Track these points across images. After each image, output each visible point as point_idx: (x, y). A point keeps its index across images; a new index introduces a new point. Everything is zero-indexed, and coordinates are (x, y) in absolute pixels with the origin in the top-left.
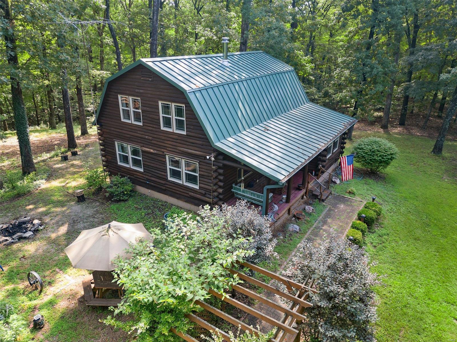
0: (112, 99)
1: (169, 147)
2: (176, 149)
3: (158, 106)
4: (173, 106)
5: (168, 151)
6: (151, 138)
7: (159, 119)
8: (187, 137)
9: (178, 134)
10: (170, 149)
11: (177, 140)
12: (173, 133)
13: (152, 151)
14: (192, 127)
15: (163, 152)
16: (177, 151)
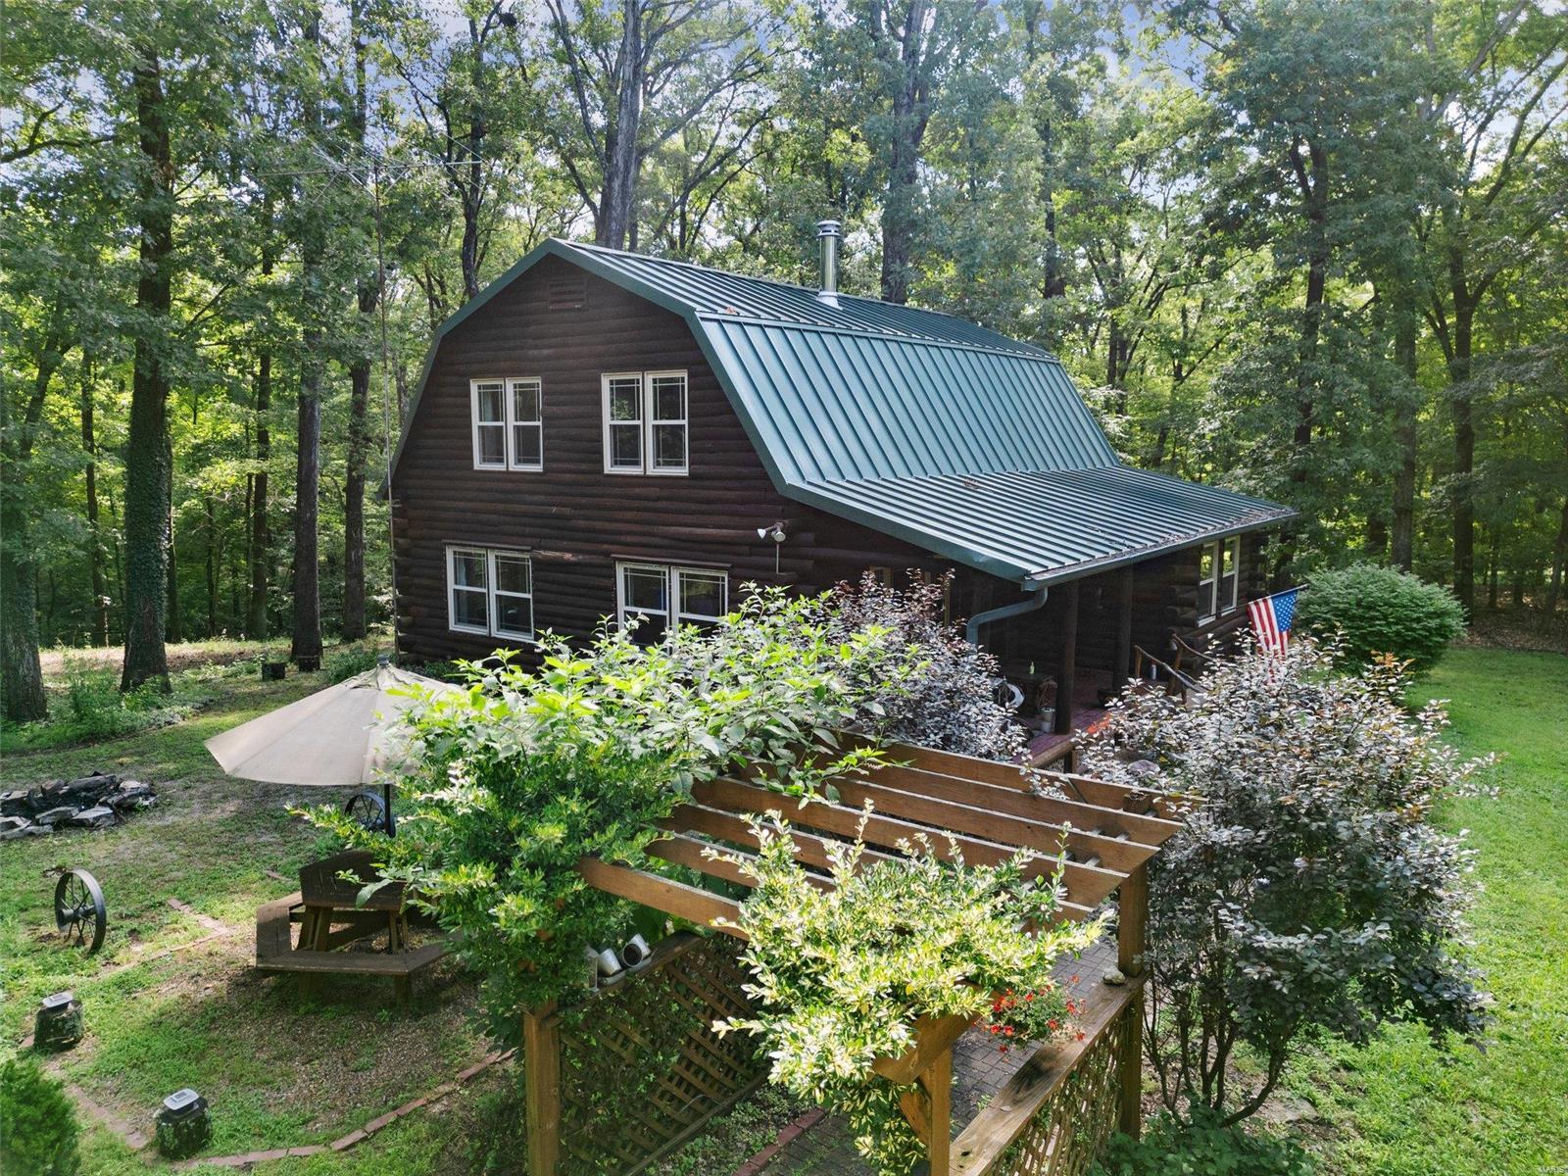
0: (448, 400)
1: (629, 533)
2: (654, 535)
3: (598, 392)
4: (648, 383)
5: (626, 549)
6: (567, 511)
7: (599, 439)
8: (692, 483)
9: (662, 477)
10: (629, 539)
11: (658, 499)
12: (645, 479)
13: (568, 556)
14: (709, 445)
15: (607, 554)
16: (657, 541)
